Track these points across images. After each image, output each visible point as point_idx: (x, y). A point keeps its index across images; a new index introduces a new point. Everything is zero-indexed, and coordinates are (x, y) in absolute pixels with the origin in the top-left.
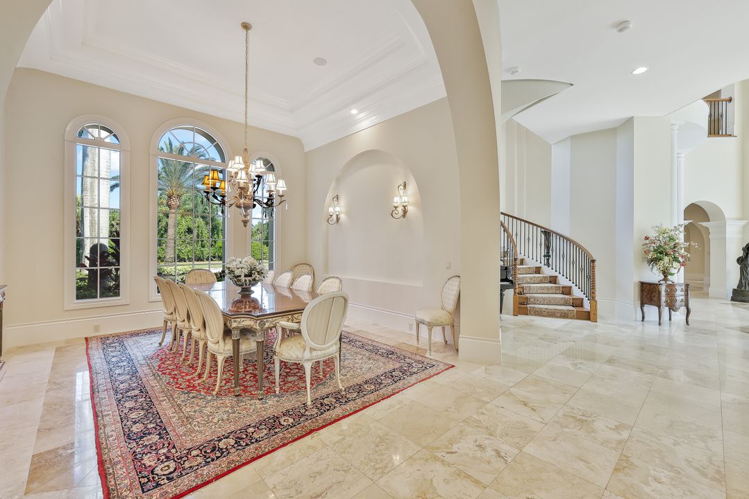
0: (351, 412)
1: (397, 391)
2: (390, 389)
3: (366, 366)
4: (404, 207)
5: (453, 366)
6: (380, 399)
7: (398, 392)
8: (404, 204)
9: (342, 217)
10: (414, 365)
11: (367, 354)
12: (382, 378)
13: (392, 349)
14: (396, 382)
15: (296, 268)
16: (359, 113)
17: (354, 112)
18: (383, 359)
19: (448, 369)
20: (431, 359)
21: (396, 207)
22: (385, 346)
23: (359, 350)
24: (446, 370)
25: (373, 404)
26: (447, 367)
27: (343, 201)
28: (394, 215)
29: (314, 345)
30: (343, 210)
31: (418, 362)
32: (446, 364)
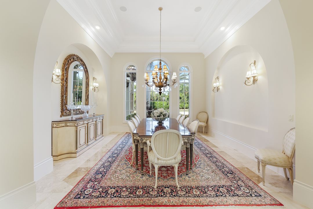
0: (171, 204)
1: (212, 204)
2: (209, 199)
3: (207, 176)
4: (254, 77)
5: (281, 205)
6: (196, 204)
7: (212, 206)
8: (254, 75)
9: (221, 88)
10: (242, 188)
11: (214, 167)
12: (210, 189)
13: (234, 170)
14: (217, 196)
15: (200, 114)
16: (226, 28)
17: (222, 29)
18: (221, 175)
19: (273, 205)
20: (261, 189)
21: (248, 78)
22: (231, 166)
23: (211, 164)
24: (271, 205)
25: (188, 206)
26: (273, 203)
27: (221, 79)
28: (247, 83)
29: (159, 157)
30: (221, 84)
31: (248, 187)
32: (274, 199)
